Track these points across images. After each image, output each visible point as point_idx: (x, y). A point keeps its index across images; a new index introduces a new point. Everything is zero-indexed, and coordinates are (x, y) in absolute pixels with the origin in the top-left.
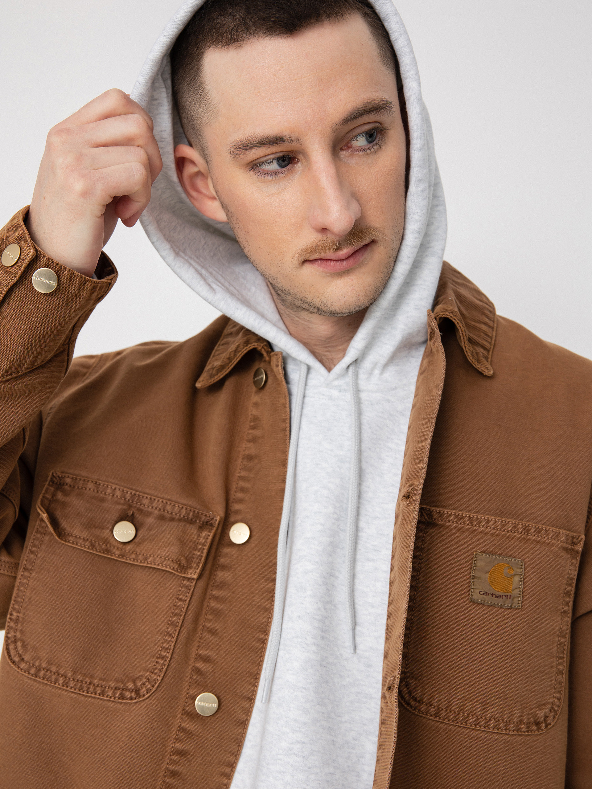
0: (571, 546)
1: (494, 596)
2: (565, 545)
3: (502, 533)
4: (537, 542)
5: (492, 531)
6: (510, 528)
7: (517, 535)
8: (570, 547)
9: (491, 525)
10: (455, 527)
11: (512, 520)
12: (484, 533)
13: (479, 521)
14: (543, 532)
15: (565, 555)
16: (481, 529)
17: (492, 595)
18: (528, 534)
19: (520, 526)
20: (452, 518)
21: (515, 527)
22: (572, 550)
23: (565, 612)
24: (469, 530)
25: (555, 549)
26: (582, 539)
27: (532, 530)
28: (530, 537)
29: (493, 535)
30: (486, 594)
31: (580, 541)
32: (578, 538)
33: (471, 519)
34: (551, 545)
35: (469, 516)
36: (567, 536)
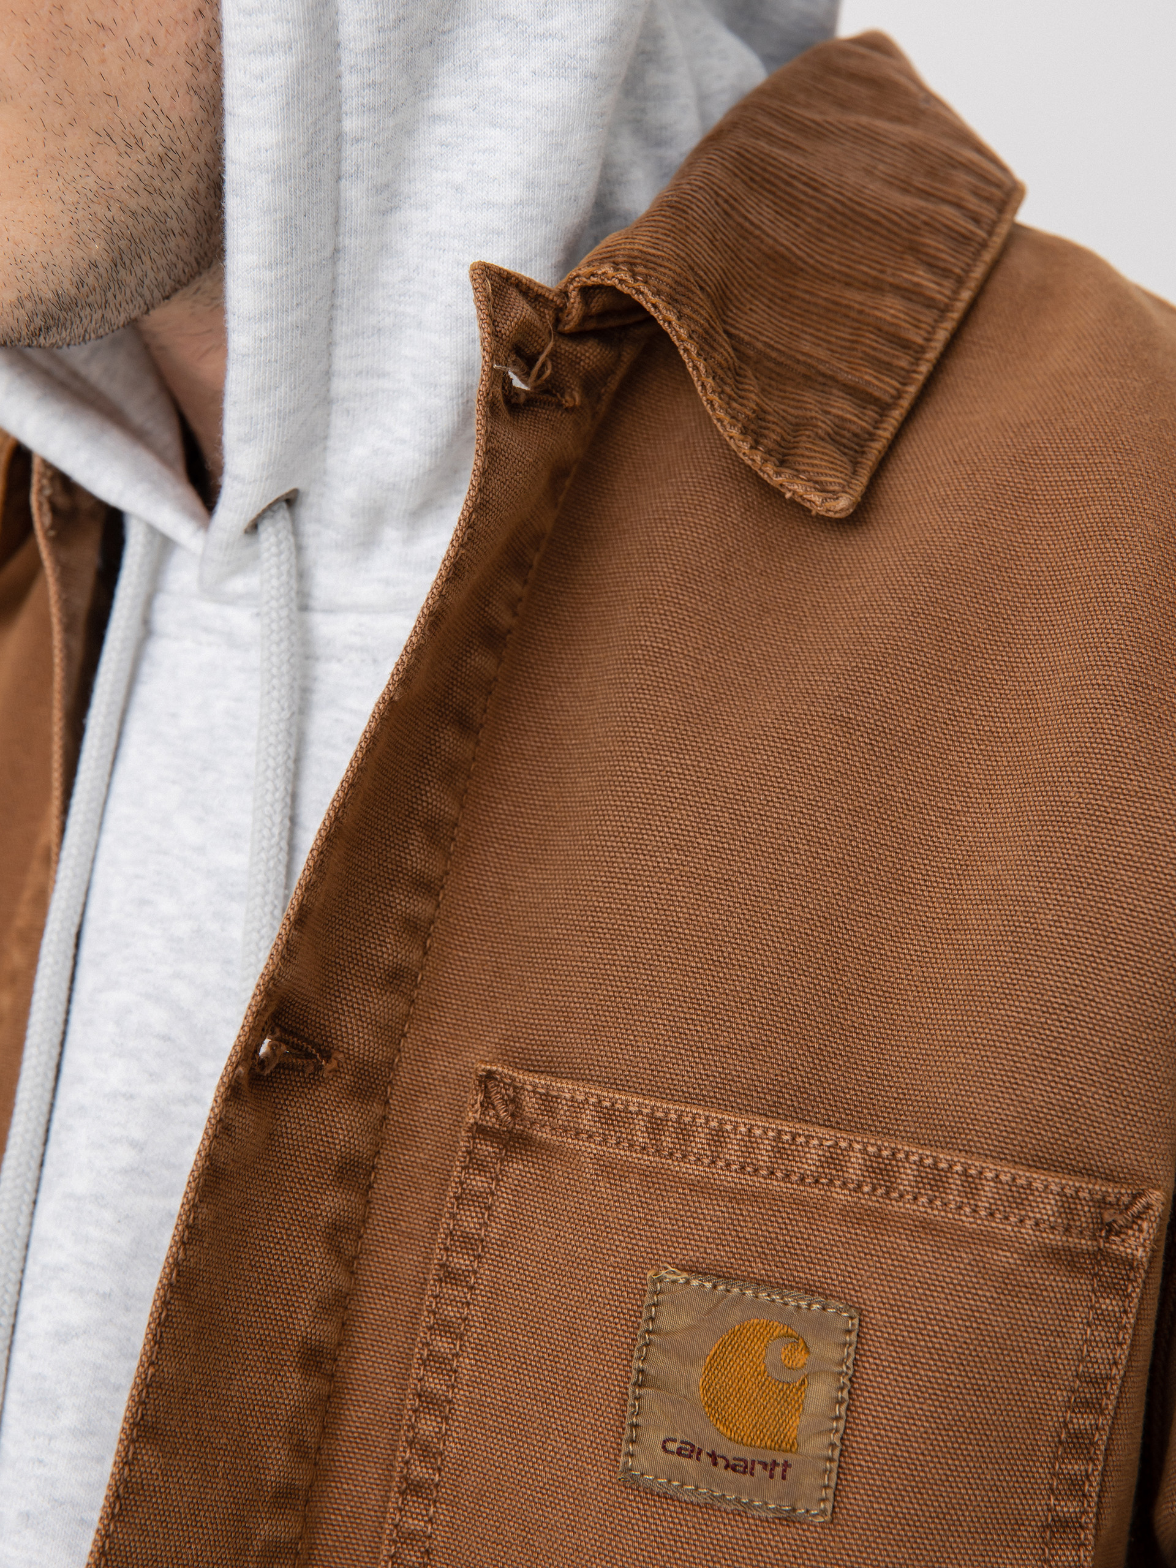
0: (1094, 1238)
1: (721, 1462)
2: (1056, 1239)
3: (776, 1185)
4: (926, 1226)
5: (731, 1179)
6: (810, 1161)
7: (840, 1195)
8: (1086, 1244)
9: (732, 1151)
10: (597, 1158)
11: (821, 1131)
12: (701, 1188)
13: (684, 1132)
14: (955, 1182)
15: (1057, 1282)
16: (690, 1169)
17: (713, 1456)
18: (887, 1193)
19: (856, 1159)
20: (586, 1120)
21: (834, 1160)
22: (1100, 1256)
23: (1063, 1525)
24: (646, 1174)
25: (1005, 1258)
26: (1149, 1206)
27: (907, 1177)
28: (896, 1207)
29: (735, 1196)
30: (689, 1451)
31: (1139, 1216)
32: (1132, 1204)
33: (656, 1126)
34: (991, 1240)
35: (651, 1116)
36: (1068, 1204)
